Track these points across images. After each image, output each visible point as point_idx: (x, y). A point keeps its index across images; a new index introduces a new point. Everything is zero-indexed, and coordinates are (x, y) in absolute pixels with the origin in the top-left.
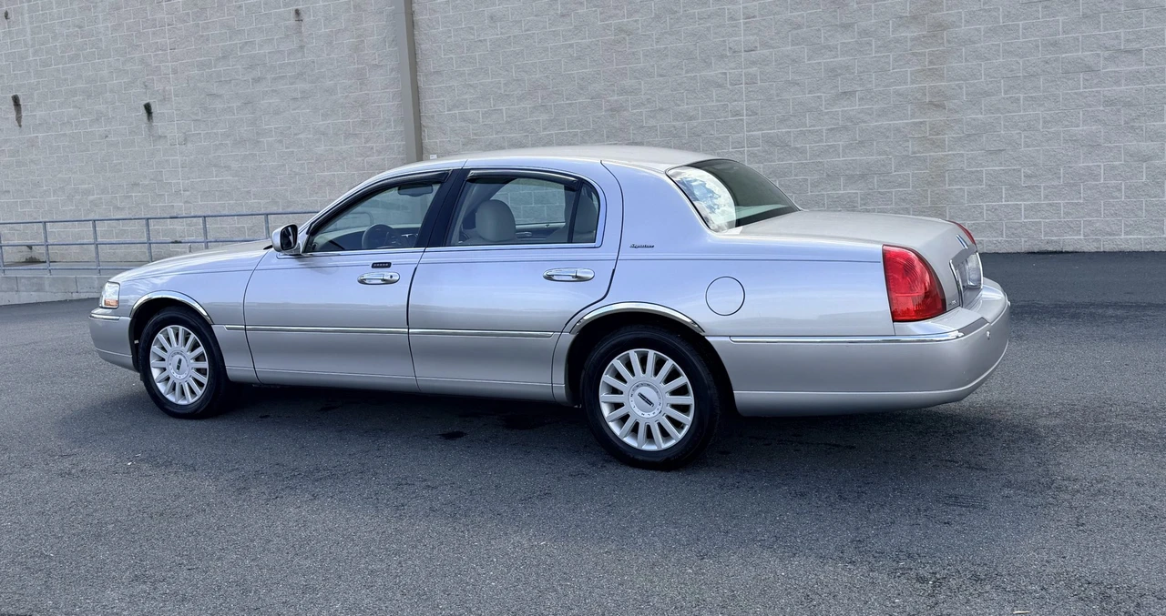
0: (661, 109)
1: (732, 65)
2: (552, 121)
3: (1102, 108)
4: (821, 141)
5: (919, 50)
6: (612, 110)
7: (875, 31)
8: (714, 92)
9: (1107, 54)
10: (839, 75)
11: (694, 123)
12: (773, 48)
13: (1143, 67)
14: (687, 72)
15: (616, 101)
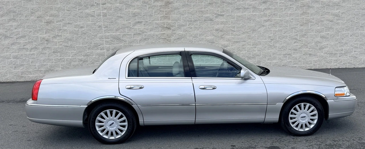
0: (69, 23)
1: (97, 9)
2: (19, 25)
3: (214, 32)
4: (132, 38)
5: (162, 9)
6: (47, 22)
7: (147, 2)
8: (90, 18)
9: (215, 15)
10: (137, 16)
11: (83, 29)
12: (112, 4)
13: (225, 20)
14: (79, 10)
15: (49, 19)
